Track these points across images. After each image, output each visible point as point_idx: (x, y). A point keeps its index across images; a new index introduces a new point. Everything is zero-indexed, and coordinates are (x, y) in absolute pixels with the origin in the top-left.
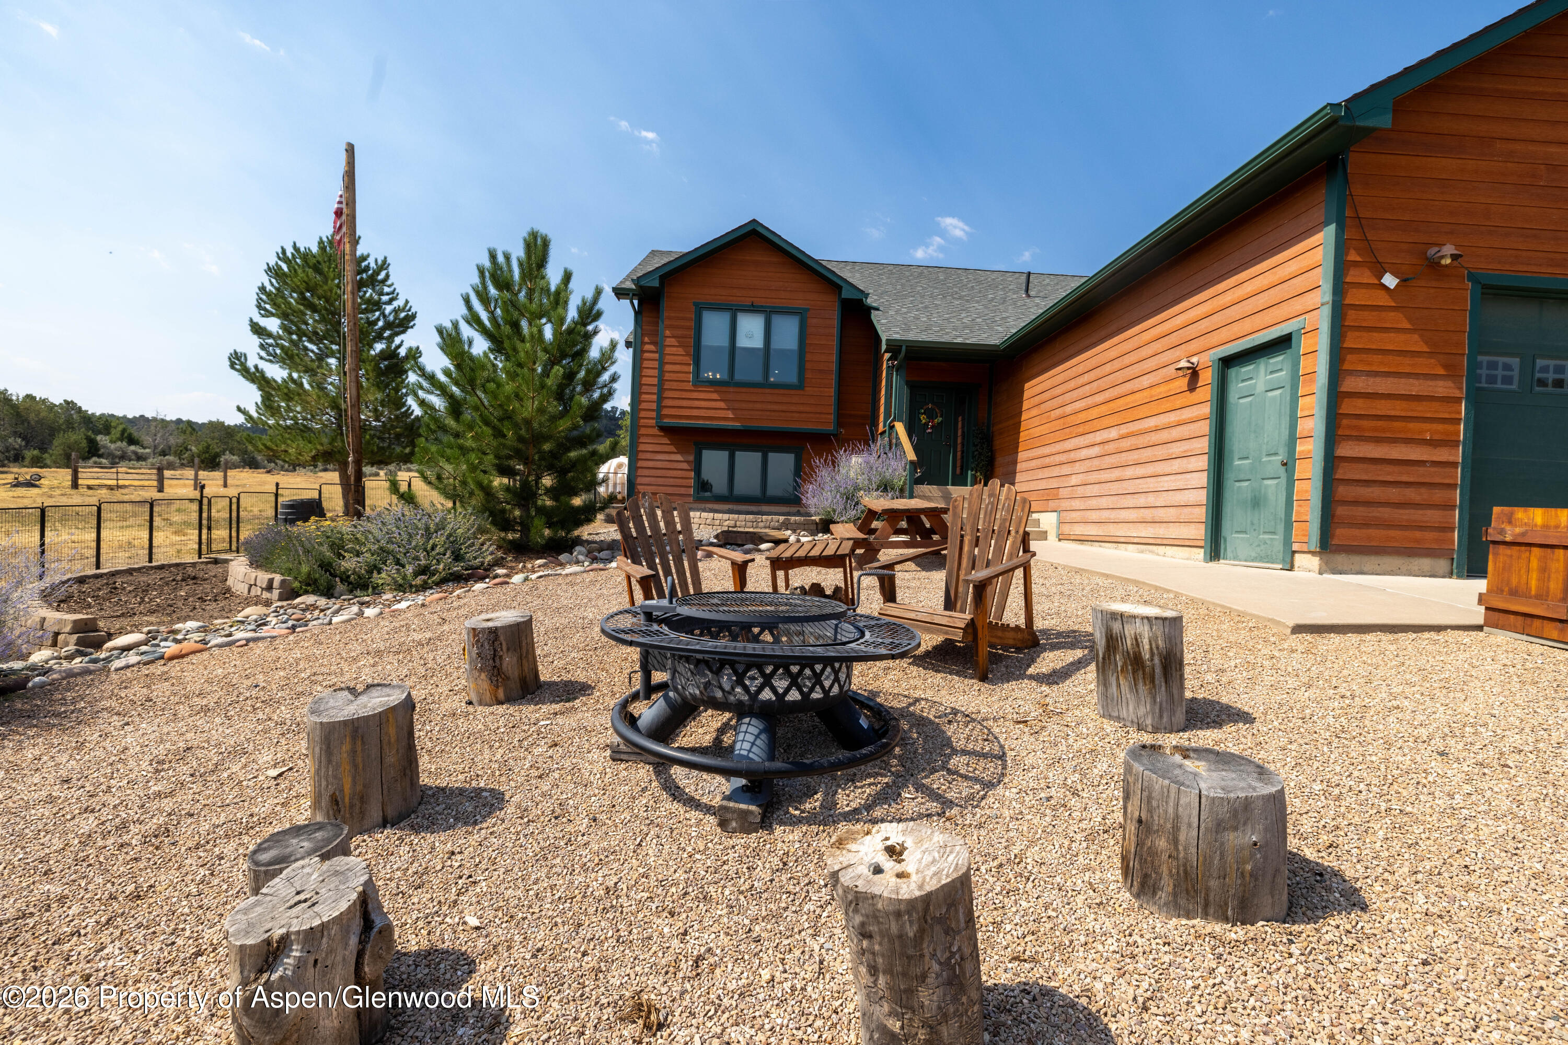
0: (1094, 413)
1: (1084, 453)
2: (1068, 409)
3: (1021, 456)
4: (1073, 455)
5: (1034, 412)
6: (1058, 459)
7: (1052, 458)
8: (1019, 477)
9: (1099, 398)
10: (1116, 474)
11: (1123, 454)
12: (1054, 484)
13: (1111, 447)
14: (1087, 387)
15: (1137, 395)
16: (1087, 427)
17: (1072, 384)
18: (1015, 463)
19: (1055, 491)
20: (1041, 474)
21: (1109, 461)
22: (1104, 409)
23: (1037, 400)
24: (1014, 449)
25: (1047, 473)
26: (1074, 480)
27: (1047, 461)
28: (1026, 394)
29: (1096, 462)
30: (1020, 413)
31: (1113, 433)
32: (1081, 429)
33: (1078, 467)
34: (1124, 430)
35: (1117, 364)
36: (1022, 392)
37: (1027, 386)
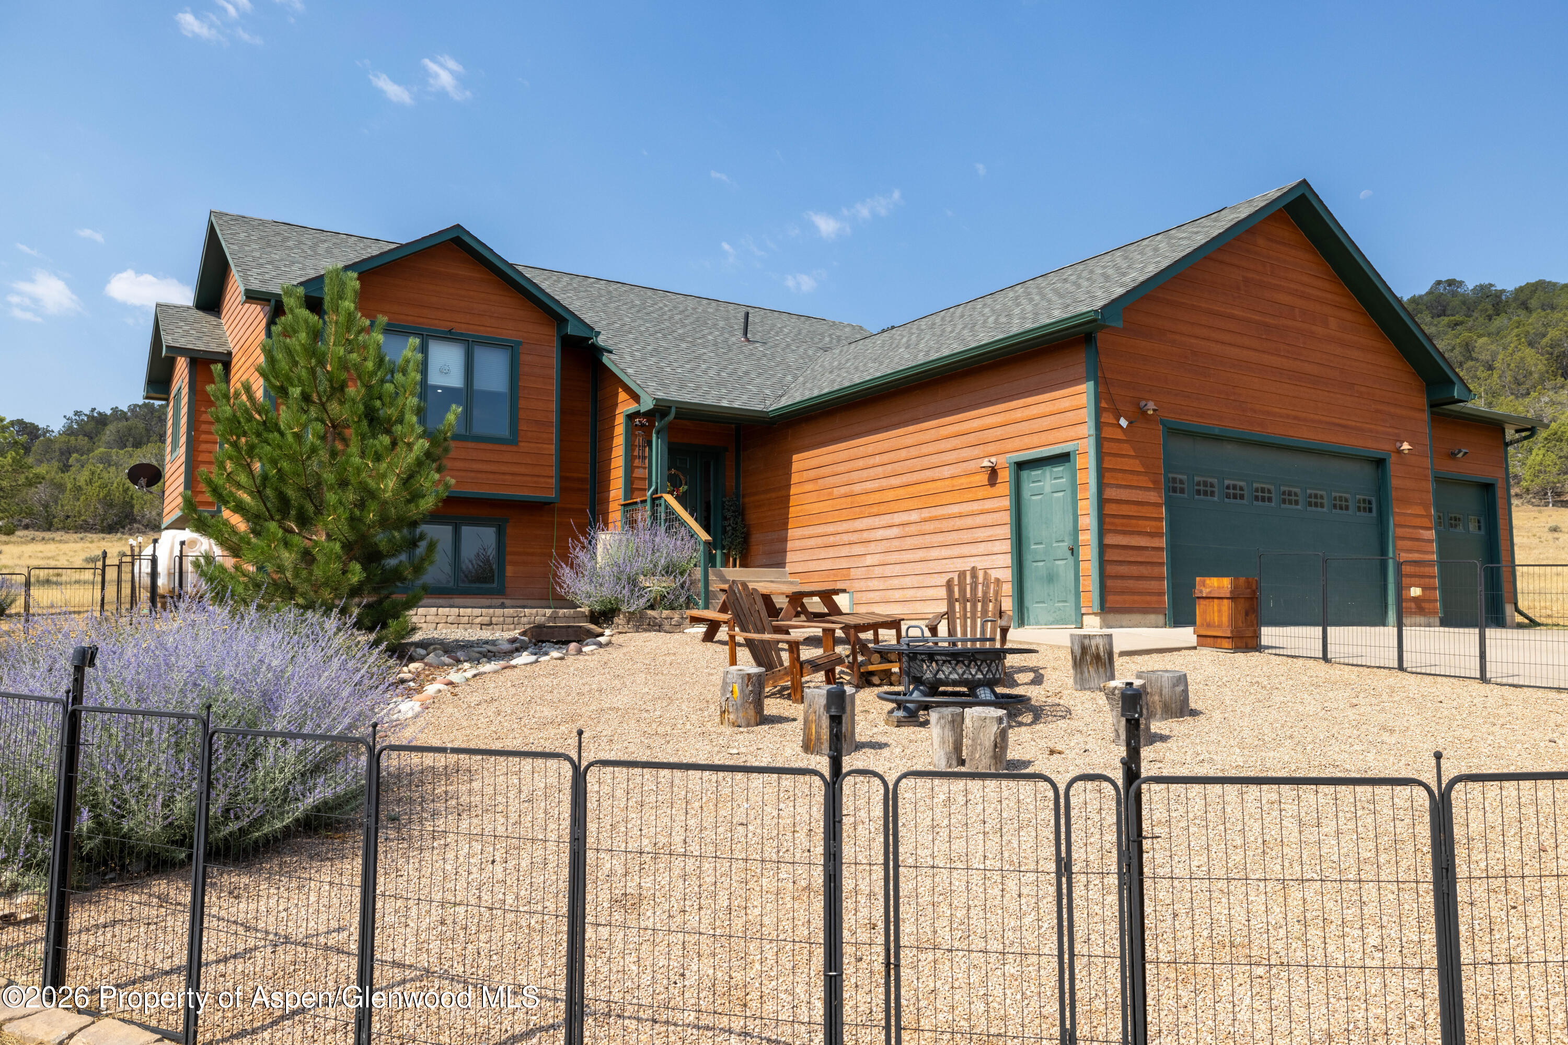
0: (890, 495)
1: (880, 534)
2: (857, 488)
3: (791, 533)
4: (866, 535)
5: (809, 487)
6: (846, 538)
7: (838, 537)
8: (790, 557)
9: (895, 481)
10: (920, 554)
11: (927, 536)
12: (844, 564)
13: (912, 529)
14: (880, 468)
15: (939, 483)
16: (883, 508)
17: (860, 463)
18: (785, 540)
19: (845, 572)
20: (823, 554)
21: (909, 542)
22: (901, 493)
23: (812, 474)
24: (784, 525)
25: (831, 552)
26: (869, 560)
27: (832, 539)
28: (795, 467)
29: (896, 544)
30: (788, 486)
31: (914, 516)
32: (875, 510)
33: (872, 547)
34: (926, 514)
35: (914, 452)
36: (789, 463)
37: (795, 457)
